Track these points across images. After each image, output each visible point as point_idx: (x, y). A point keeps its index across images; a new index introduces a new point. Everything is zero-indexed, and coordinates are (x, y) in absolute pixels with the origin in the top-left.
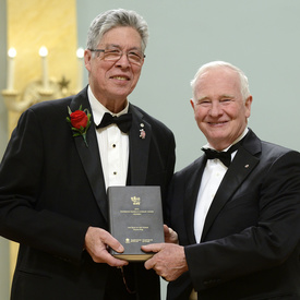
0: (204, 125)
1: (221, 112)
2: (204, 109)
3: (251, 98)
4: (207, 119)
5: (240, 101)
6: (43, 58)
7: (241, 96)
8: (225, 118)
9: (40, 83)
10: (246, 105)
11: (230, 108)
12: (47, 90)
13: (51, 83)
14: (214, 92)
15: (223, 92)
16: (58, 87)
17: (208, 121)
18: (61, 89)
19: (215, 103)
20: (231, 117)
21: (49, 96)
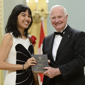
0: (54, 25)
1: (59, 21)
2: (54, 20)
3: (67, 15)
5: (64, 17)
6: (36, 3)
9: (35, 10)
10: (66, 18)
11: (61, 19)
12: (37, 12)
13: (39, 10)
14: (56, 15)
17: (55, 24)
19: (57, 18)
20: (62, 22)
21: (38, 14)
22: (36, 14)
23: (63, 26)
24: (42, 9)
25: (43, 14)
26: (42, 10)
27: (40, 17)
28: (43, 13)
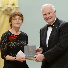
1: (49, 17)
3: (55, 11)
7: (53, 11)
9: (8, 4)
10: (55, 13)
13: (10, 4)
15: (48, 12)
18: (13, 6)
19: (47, 14)
20: (52, 17)
21: (10, 7)
22: (8, 7)
23: (53, 20)
24: (13, 3)
25: (14, 8)
26: (13, 5)
27: (11, 10)
28: (14, 6)
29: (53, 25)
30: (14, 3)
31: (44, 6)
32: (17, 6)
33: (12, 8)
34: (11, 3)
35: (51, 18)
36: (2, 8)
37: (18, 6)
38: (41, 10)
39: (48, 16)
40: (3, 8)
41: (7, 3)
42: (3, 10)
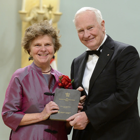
4: (84, 39)
8: (92, 37)
16: (47, 10)
18: (49, 11)
29: (101, 51)
30: (52, 6)
31: (78, 12)
32: (58, 12)
33: (47, 15)
34: (46, 6)
35: (93, 37)
36: (27, 15)
37: (60, 11)
38: (74, 20)
39: (87, 34)
40: (29, 16)
41: (37, 5)
42: (29, 18)
